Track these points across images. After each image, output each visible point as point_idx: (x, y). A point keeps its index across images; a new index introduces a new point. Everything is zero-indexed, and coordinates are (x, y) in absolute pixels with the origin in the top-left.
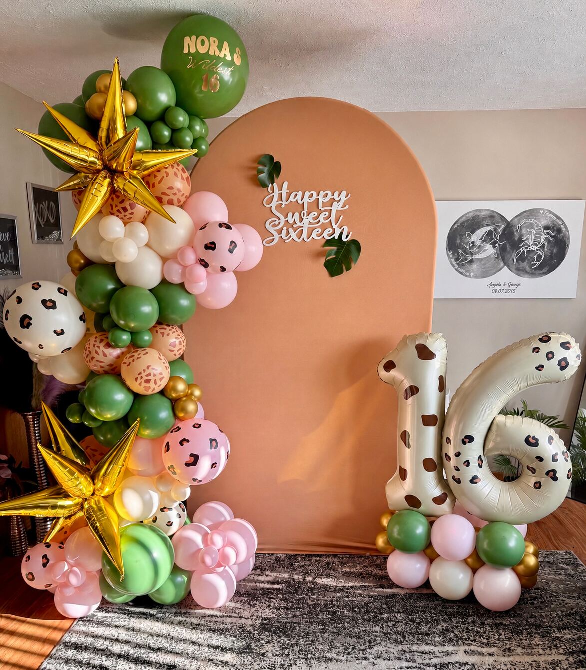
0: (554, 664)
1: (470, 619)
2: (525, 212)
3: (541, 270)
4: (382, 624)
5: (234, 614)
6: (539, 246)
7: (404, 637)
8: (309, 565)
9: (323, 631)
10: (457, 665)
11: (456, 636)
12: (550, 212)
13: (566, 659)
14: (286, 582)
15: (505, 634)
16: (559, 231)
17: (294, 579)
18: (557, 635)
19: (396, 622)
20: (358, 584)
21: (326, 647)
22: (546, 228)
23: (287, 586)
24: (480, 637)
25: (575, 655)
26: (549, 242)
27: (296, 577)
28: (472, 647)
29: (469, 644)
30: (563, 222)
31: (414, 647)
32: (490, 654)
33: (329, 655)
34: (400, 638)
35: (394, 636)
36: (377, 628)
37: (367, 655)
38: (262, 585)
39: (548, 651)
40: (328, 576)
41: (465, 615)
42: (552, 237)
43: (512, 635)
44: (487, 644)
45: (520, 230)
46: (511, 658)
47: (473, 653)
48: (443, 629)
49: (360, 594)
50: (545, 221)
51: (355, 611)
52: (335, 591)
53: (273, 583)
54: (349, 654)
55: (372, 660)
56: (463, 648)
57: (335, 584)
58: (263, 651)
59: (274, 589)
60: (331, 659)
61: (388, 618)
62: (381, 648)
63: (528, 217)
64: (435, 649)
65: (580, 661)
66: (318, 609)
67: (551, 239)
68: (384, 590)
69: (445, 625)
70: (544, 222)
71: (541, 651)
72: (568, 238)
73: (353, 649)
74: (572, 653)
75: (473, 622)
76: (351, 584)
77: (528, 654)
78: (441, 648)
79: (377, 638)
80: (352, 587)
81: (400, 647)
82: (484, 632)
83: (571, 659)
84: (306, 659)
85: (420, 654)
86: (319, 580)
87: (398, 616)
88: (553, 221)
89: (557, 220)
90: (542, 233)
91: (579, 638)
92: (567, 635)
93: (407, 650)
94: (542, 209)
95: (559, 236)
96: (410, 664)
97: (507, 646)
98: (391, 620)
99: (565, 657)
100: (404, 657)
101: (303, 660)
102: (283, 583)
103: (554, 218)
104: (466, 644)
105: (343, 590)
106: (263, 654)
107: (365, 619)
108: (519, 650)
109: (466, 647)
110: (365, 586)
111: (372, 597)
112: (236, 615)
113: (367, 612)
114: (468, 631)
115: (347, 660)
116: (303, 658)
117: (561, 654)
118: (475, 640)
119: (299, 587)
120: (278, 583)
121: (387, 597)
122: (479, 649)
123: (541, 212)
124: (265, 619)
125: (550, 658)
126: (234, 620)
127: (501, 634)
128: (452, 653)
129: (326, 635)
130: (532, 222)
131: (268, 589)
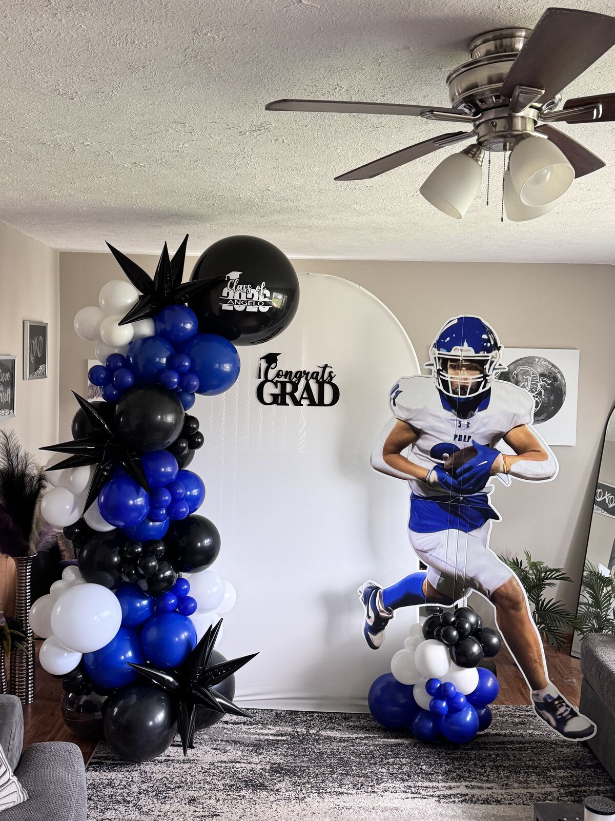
0: (546, 794)
1: (472, 763)
2: (521, 359)
3: (540, 417)
4: (389, 767)
5: (243, 761)
6: (536, 393)
7: (409, 776)
8: (311, 720)
9: (332, 773)
10: (459, 795)
11: (458, 775)
12: (546, 360)
13: (558, 791)
14: (290, 735)
15: (504, 774)
16: (555, 379)
17: (297, 732)
18: (552, 774)
19: (402, 765)
20: (363, 736)
21: (336, 785)
22: (542, 375)
23: (291, 738)
24: (480, 776)
25: (566, 788)
26: (546, 389)
27: (299, 730)
28: (473, 784)
29: (471, 781)
30: (558, 369)
31: (420, 784)
32: (489, 788)
33: (339, 790)
34: (406, 777)
35: (400, 776)
36: (384, 770)
37: (376, 790)
38: (266, 737)
39: (542, 786)
40: (332, 729)
41: (467, 759)
42: (548, 385)
43: (511, 775)
44: (487, 781)
45: (517, 376)
46: (508, 791)
47: (473, 787)
48: (446, 770)
49: (365, 744)
50: (542, 369)
51: (362, 757)
52: (340, 741)
53: (276, 735)
54: (358, 789)
55: (380, 793)
56: (464, 784)
57: (339, 736)
58: (276, 788)
59: (279, 741)
60: (341, 793)
61: (394, 762)
62: (388, 785)
63: (524, 364)
64: (439, 785)
65: (570, 792)
66: (325, 756)
67: (548, 387)
68: (389, 740)
69: (448, 767)
70: (540, 370)
71: (536, 786)
72: (565, 386)
73: (362, 785)
74: (563, 786)
75: (475, 764)
76: (355, 736)
77: (524, 788)
78: (444, 784)
79: (384, 777)
80: (356, 738)
81: (406, 784)
82: (485, 772)
83: (562, 791)
84: (319, 793)
85: (425, 789)
86: (323, 733)
87: (404, 761)
88: (550, 369)
89: (553, 368)
90: (538, 381)
91: (571, 776)
92: (562, 773)
93: (412, 785)
94: (537, 357)
95: (556, 384)
96: (415, 795)
97: (506, 782)
98: (396, 764)
99: (556, 790)
100: (410, 791)
101: (316, 794)
102: (286, 735)
103: (550, 366)
104: (468, 781)
105: (347, 741)
106: (277, 790)
107: (372, 763)
108: (516, 785)
109: (467, 783)
110: (370, 737)
111: (377, 745)
112: (245, 761)
113: (373, 757)
114: (470, 771)
115: (357, 794)
116: (316, 793)
117: (554, 787)
118: (475, 778)
119: (304, 738)
120: (282, 735)
121: (392, 746)
122: (479, 784)
123: (537, 360)
124: (275, 764)
125: (543, 791)
126: (244, 765)
127: (500, 774)
128: (454, 787)
129: (335, 776)
130: (527, 369)
131: (273, 740)
